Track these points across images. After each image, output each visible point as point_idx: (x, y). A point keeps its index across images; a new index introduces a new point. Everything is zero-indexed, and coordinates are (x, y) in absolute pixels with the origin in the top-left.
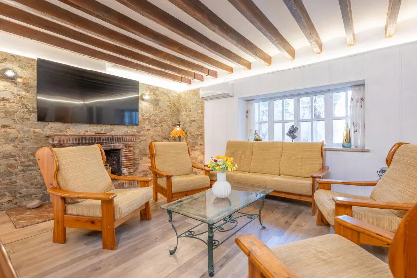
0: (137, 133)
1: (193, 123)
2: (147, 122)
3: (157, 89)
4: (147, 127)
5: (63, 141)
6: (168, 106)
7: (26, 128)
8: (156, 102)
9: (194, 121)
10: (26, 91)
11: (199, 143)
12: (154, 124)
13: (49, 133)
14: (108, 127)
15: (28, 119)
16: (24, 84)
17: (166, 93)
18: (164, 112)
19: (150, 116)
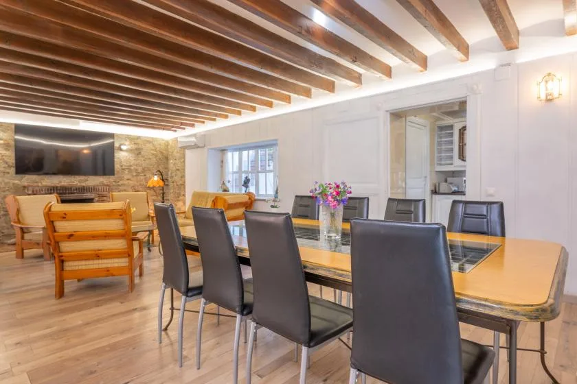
0: (114, 183)
1: (178, 172)
2: (126, 172)
3: (139, 138)
4: (126, 177)
5: (36, 191)
6: (153, 154)
7: (7, 180)
8: (137, 152)
9: (178, 170)
10: (6, 150)
11: (182, 193)
12: (135, 174)
13: (26, 184)
14: (82, 178)
15: (8, 173)
16: (4, 144)
17: (149, 141)
18: (147, 161)
19: (131, 166)
